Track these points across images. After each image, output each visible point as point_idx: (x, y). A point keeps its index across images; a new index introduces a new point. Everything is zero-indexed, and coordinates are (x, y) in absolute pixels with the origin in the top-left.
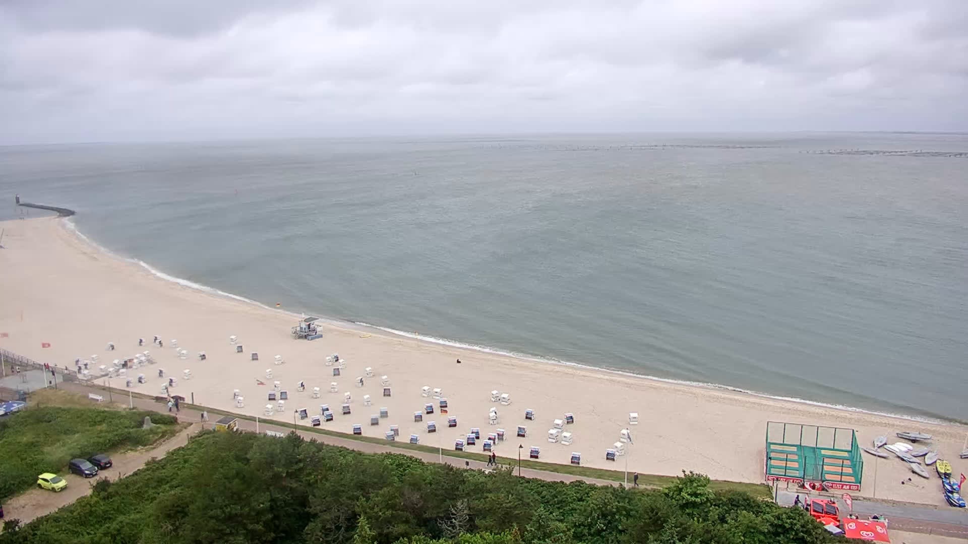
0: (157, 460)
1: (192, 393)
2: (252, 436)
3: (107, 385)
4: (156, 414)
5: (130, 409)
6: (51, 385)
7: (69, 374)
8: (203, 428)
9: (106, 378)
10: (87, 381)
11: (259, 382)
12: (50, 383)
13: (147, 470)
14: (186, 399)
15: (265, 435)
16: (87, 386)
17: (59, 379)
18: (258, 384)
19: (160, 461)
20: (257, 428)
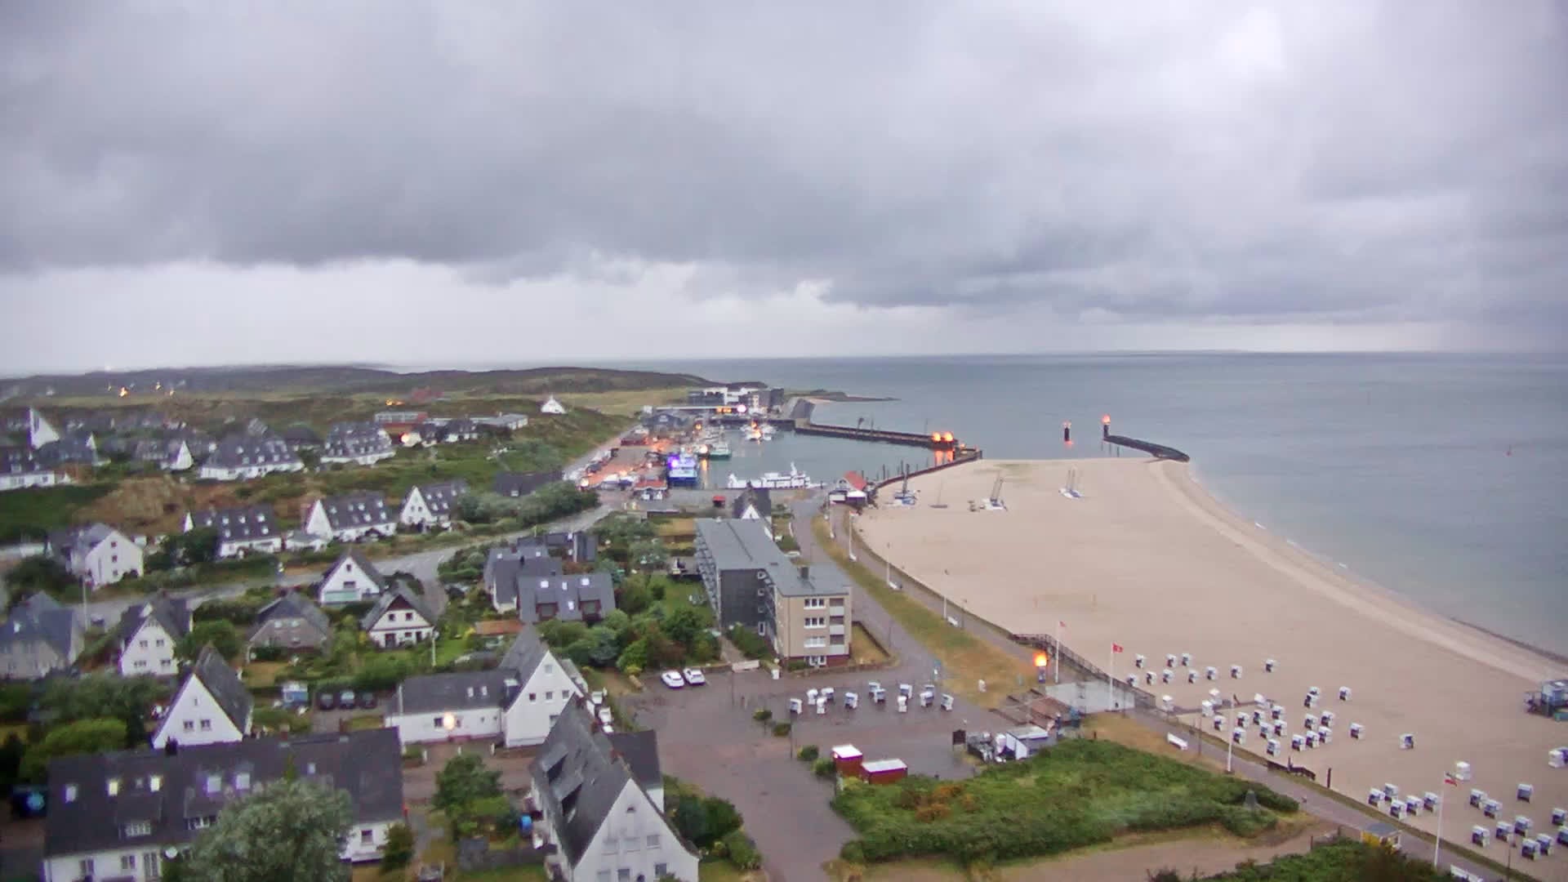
0: (1255, 864)
1: (1330, 771)
2: (1426, 869)
3: (1197, 726)
4: (1266, 789)
5: (1227, 772)
6: (1118, 709)
7: (1145, 698)
8: (1339, 833)
9: (1196, 716)
10: (1169, 713)
11: (1449, 778)
12: (1117, 705)
13: (1238, 876)
14: (1317, 777)
15: (1449, 874)
16: (1167, 721)
17: (1129, 704)
18: (1447, 781)
19: (1258, 867)
20: (1436, 857)
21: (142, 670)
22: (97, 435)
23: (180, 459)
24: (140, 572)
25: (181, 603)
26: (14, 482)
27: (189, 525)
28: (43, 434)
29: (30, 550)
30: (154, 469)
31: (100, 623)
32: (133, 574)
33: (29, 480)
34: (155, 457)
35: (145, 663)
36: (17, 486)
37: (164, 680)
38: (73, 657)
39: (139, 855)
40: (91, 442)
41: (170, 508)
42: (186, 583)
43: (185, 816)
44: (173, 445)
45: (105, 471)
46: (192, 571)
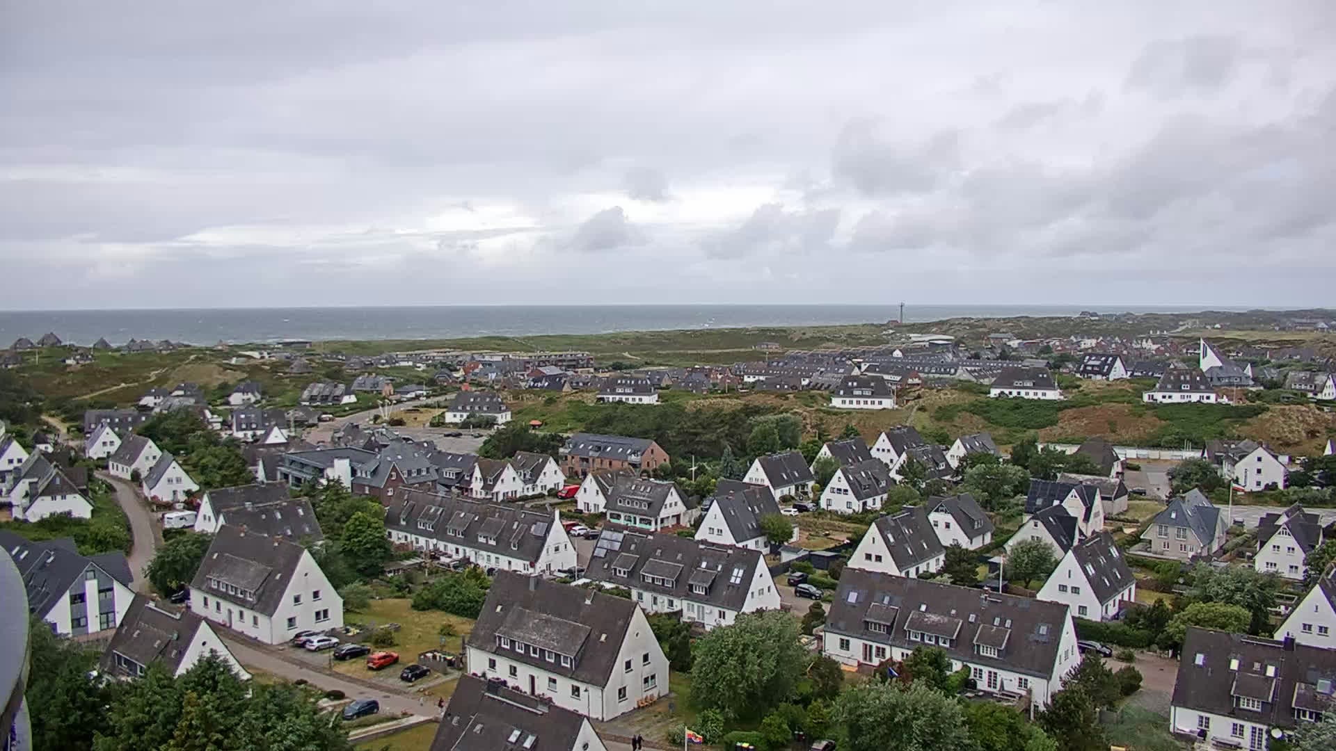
21: (1272, 570)
22: (1254, 364)
23: (1326, 391)
24: (1281, 486)
25: (1316, 518)
26: (1183, 397)
27: (1328, 451)
28: (1210, 361)
29: (1188, 454)
30: (1300, 398)
31: (1241, 524)
32: (1274, 486)
33: (1195, 397)
34: (1303, 387)
35: (1275, 565)
36: (1186, 400)
37: (1290, 582)
38: (1215, 547)
39: (1248, 726)
40: (1249, 371)
41: (1312, 434)
42: (1321, 503)
43: (1293, 706)
44: (1320, 378)
45: (1258, 395)
46: (1328, 491)
